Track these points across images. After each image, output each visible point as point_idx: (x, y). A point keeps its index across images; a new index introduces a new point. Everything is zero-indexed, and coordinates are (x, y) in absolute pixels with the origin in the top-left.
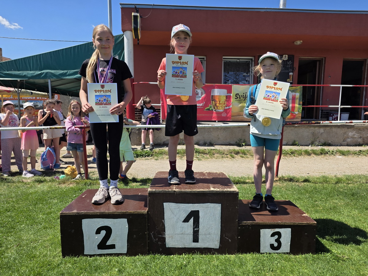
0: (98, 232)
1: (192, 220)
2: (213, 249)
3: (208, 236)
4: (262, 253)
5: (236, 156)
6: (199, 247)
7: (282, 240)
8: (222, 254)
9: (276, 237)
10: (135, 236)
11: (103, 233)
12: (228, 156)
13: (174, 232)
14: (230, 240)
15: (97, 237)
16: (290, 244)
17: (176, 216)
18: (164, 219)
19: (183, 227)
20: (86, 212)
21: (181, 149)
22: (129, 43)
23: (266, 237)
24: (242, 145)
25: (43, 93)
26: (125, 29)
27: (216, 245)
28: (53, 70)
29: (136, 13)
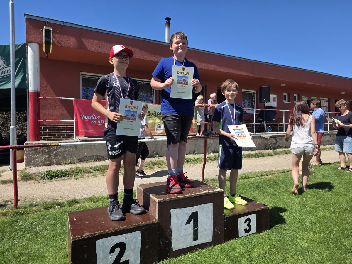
0: (112, 251)
1: (192, 221)
2: (208, 242)
3: (204, 233)
4: (240, 237)
5: (154, 167)
6: (198, 244)
7: (251, 224)
8: (215, 245)
9: (248, 222)
10: (147, 246)
11: (118, 250)
12: (147, 167)
13: (179, 235)
14: (219, 232)
15: (111, 257)
16: (255, 226)
17: (180, 220)
18: (171, 225)
19: (186, 229)
20: (100, 232)
21: (100, 165)
22: (34, 55)
23: (242, 224)
24: (156, 157)
26: (30, 40)
27: (210, 239)
29: (48, 27)
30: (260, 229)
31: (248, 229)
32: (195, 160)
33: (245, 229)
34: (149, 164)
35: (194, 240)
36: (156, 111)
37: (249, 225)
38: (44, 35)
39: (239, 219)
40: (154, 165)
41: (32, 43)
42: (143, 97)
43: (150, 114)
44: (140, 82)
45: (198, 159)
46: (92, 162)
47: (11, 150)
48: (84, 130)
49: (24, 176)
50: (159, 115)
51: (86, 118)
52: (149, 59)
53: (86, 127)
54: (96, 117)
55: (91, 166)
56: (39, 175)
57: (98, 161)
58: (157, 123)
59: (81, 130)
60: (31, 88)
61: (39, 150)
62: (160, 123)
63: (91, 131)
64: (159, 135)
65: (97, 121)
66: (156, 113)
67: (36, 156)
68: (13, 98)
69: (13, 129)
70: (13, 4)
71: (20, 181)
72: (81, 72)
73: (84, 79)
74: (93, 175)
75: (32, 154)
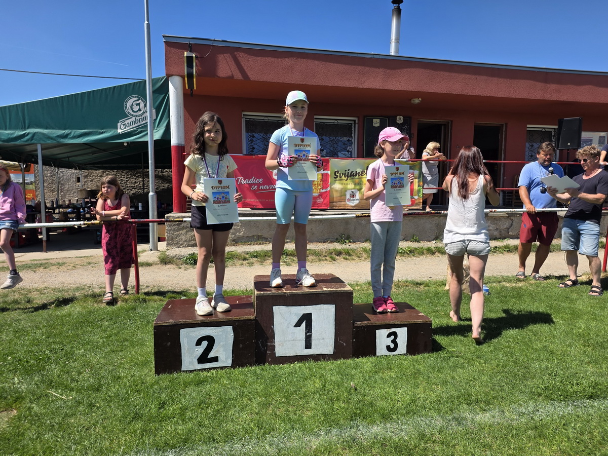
0: (199, 343)
1: (304, 324)
2: (327, 354)
3: (321, 341)
4: (378, 356)
5: (338, 258)
6: (311, 353)
7: (398, 340)
8: (335, 360)
9: (392, 337)
10: (241, 345)
11: (205, 344)
12: (327, 258)
13: (285, 338)
14: (345, 344)
15: (197, 349)
16: (406, 344)
17: (286, 321)
18: (273, 324)
19: (294, 333)
20: (184, 320)
21: (260, 250)
22: (177, 94)
23: (382, 338)
24: (345, 242)
25: (11, 163)
26: (171, 73)
27: (330, 351)
28: (47, 128)
29: (190, 52)
30: (412, 348)
31: (392, 346)
33: (387, 346)
34: (331, 253)
35: (306, 348)
36: (349, 170)
37: (394, 342)
38: (186, 64)
39: (378, 332)
40: (337, 255)
41: (174, 77)
42: (336, 146)
43: (339, 175)
44: (333, 121)
45: (416, 249)
46: (251, 245)
47: (150, 224)
49: (163, 259)
50: (354, 176)
51: (244, 182)
52: (340, 86)
54: (258, 181)
55: (247, 250)
56: (180, 259)
57: (260, 244)
58: (349, 190)
60: (174, 141)
61: (182, 225)
62: (354, 189)
63: (250, 200)
64: (352, 208)
65: (258, 187)
66: (348, 173)
67: (178, 233)
68: (151, 156)
69: (152, 196)
70: (148, 25)
71: (158, 264)
72: (243, 111)
73: (248, 123)
74: (248, 263)
75: (174, 230)
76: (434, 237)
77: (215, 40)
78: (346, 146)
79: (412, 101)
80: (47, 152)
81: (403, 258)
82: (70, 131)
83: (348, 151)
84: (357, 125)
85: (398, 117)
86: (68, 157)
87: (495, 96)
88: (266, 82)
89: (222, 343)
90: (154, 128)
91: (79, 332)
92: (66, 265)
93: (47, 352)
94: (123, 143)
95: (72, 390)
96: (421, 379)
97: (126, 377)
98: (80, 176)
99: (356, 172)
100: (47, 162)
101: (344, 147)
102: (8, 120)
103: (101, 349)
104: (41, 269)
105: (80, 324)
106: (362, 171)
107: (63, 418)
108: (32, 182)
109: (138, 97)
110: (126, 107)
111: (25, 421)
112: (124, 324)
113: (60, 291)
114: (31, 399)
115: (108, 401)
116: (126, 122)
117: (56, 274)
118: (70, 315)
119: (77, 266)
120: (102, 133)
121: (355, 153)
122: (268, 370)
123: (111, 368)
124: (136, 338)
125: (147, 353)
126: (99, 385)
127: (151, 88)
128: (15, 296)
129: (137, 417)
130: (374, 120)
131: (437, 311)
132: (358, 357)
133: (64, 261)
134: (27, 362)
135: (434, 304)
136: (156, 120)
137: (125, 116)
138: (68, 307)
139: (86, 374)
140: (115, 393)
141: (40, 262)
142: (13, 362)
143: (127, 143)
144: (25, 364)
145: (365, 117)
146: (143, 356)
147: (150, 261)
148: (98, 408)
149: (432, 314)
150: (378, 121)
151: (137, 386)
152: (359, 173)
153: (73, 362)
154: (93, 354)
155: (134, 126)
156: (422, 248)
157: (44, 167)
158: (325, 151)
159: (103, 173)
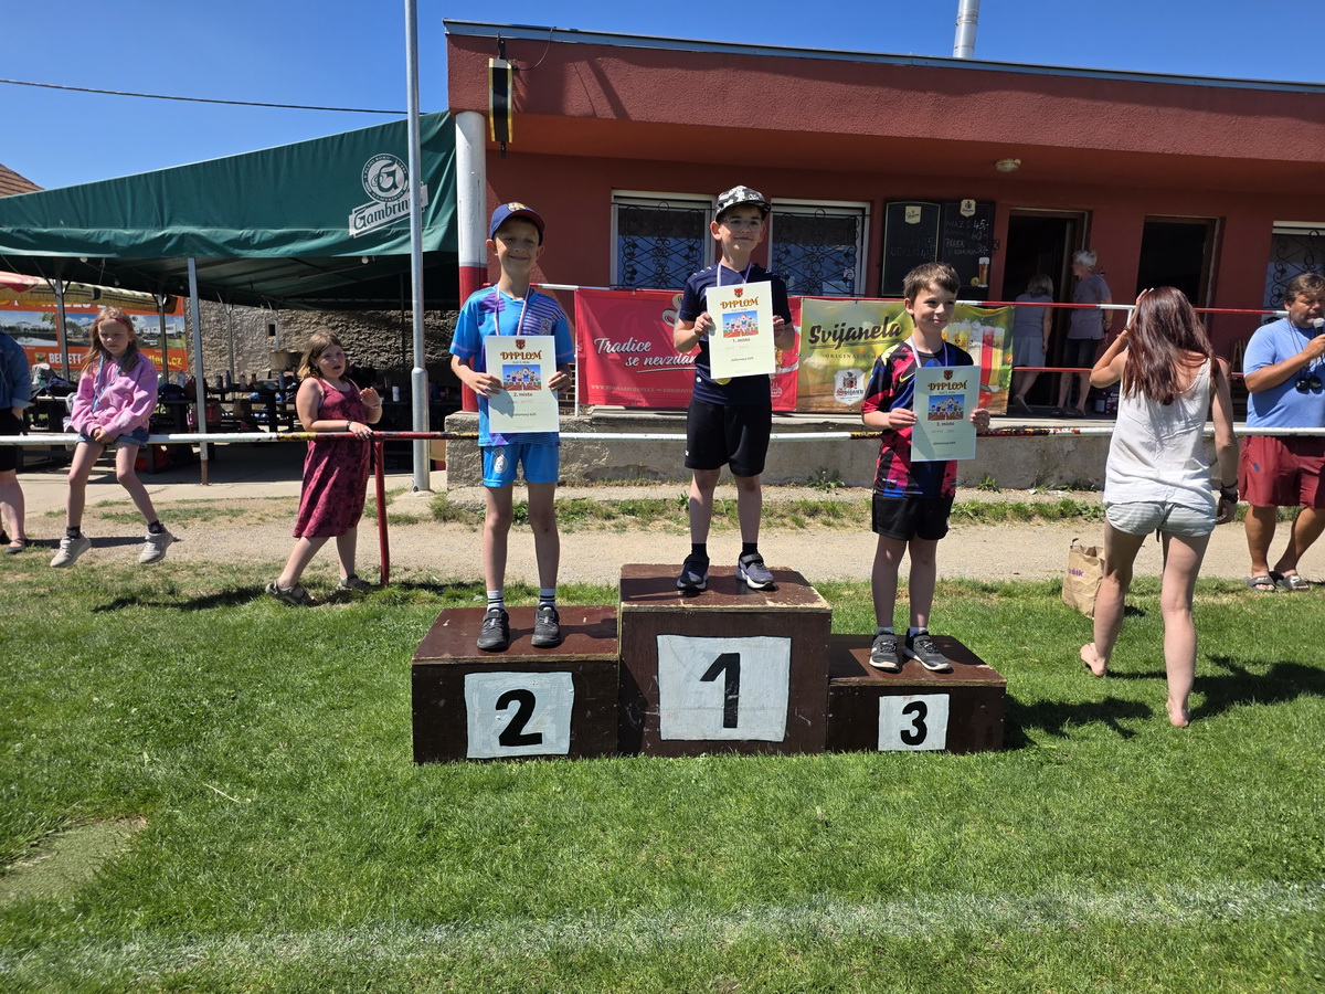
0: (502, 703)
1: (722, 676)
2: (769, 742)
3: (759, 713)
4: (881, 753)
6: (737, 738)
7: (927, 721)
9: (916, 714)
10: (590, 712)
11: (515, 706)
13: (680, 705)
14: (810, 723)
15: (499, 717)
16: (945, 729)
17: (685, 666)
18: (657, 672)
19: (701, 693)
20: (473, 656)
22: (472, 153)
23: (893, 714)
24: (829, 486)
25: (138, 293)
26: (460, 106)
27: (776, 734)
28: (206, 225)
29: (501, 58)
30: (960, 738)
31: (914, 732)
32: (973, 510)
33: (902, 732)
34: (795, 511)
35: (726, 726)
36: (844, 325)
37: (919, 723)
38: (491, 87)
39: (883, 700)
40: (810, 516)
41: (466, 114)
42: (817, 267)
43: (820, 335)
44: (813, 211)
45: (988, 506)
46: (622, 485)
48: (602, 387)
49: (440, 510)
50: (854, 338)
51: (610, 349)
52: (832, 131)
53: (608, 380)
54: (641, 348)
55: (614, 498)
56: (475, 511)
57: (641, 485)
58: (843, 369)
59: (595, 387)
60: (465, 257)
62: (854, 367)
63: (622, 389)
64: (847, 411)
66: (842, 330)
67: (472, 455)
68: (417, 288)
69: (419, 375)
71: (430, 520)
72: (613, 188)
73: (624, 214)
74: (615, 526)
75: (463, 449)
76: (1032, 480)
77: (555, 30)
78: (841, 266)
79: (999, 166)
80: (209, 272)
81: (959, 526)
82: (252, 232)
83: (845, 280)
84: (867, 220)
85: (964, 202)
86: (251, 283)
87: (1199, 153)
88: (666, 124)
89: (549, 707)
90: (424, 225)
91: (268, 663)
92: (245, 515)
93: (206, 702)
94: (361, 257)
95: (250, 784)
96: (974, 808)
97: (358, 765)
98: (276, 323)
99: (861, 329)
100: (209, 291)
101: (835, 269)
102: (129, 208)
103: (309, 702)
104: (197, 521)
105: (269, 644)
106: (874, 328)
107: (233, 843)
108: (180, 332)
109: (391, 158)
110: (366, 180)
111: (161, 843)
112: (358, 649)
113: (233, 572)
114: (172, 799)
115: (321, 811)
116: (366, 213)
117: (224, 534)
118: (250, 624)
119: (267, 519)
120: (318, 236)
121: (860, 286)
122: (645, 766)
123: (327, 745)
124: (378, 681)
125: (399, 716)
126: (304, 779)
127: (418, 139)
128: (146, 577)
129: (374, 851)
130: (909, 209)
131: (1025, 655)
132: (837, 752)
133: (242, 507)
134: (167, 721)
135: (1020, 638)
136: (427, 207)
137: (364, 199)
138: (248, 606)
139: (279, 753)
140: (333, 797)
141: (196, 506)
142: (140, 721)
143: (369, 257)
144: (163, 724)
145: (887, 200)
146: (393, 722)
147: (414, 513)
148: (300, 827)
149: (1013, 662)
150: (918, 210)
151: (376, 784)
152: (867, 331)
153: (255, 726)
154: (293, 711)
155: (383, 221)
156: (1002, 505)
157: (203, 303)
158: (792, 278)
159: (321, 317)
